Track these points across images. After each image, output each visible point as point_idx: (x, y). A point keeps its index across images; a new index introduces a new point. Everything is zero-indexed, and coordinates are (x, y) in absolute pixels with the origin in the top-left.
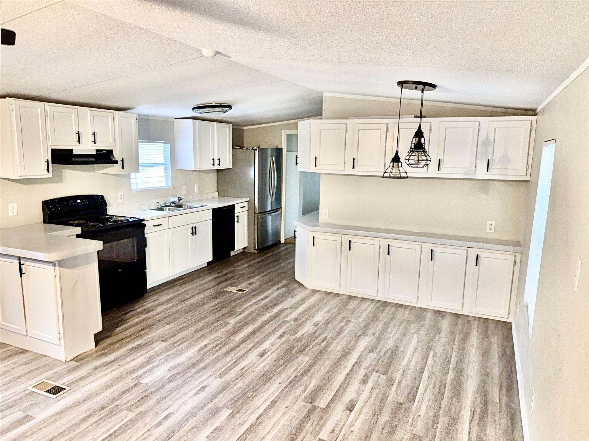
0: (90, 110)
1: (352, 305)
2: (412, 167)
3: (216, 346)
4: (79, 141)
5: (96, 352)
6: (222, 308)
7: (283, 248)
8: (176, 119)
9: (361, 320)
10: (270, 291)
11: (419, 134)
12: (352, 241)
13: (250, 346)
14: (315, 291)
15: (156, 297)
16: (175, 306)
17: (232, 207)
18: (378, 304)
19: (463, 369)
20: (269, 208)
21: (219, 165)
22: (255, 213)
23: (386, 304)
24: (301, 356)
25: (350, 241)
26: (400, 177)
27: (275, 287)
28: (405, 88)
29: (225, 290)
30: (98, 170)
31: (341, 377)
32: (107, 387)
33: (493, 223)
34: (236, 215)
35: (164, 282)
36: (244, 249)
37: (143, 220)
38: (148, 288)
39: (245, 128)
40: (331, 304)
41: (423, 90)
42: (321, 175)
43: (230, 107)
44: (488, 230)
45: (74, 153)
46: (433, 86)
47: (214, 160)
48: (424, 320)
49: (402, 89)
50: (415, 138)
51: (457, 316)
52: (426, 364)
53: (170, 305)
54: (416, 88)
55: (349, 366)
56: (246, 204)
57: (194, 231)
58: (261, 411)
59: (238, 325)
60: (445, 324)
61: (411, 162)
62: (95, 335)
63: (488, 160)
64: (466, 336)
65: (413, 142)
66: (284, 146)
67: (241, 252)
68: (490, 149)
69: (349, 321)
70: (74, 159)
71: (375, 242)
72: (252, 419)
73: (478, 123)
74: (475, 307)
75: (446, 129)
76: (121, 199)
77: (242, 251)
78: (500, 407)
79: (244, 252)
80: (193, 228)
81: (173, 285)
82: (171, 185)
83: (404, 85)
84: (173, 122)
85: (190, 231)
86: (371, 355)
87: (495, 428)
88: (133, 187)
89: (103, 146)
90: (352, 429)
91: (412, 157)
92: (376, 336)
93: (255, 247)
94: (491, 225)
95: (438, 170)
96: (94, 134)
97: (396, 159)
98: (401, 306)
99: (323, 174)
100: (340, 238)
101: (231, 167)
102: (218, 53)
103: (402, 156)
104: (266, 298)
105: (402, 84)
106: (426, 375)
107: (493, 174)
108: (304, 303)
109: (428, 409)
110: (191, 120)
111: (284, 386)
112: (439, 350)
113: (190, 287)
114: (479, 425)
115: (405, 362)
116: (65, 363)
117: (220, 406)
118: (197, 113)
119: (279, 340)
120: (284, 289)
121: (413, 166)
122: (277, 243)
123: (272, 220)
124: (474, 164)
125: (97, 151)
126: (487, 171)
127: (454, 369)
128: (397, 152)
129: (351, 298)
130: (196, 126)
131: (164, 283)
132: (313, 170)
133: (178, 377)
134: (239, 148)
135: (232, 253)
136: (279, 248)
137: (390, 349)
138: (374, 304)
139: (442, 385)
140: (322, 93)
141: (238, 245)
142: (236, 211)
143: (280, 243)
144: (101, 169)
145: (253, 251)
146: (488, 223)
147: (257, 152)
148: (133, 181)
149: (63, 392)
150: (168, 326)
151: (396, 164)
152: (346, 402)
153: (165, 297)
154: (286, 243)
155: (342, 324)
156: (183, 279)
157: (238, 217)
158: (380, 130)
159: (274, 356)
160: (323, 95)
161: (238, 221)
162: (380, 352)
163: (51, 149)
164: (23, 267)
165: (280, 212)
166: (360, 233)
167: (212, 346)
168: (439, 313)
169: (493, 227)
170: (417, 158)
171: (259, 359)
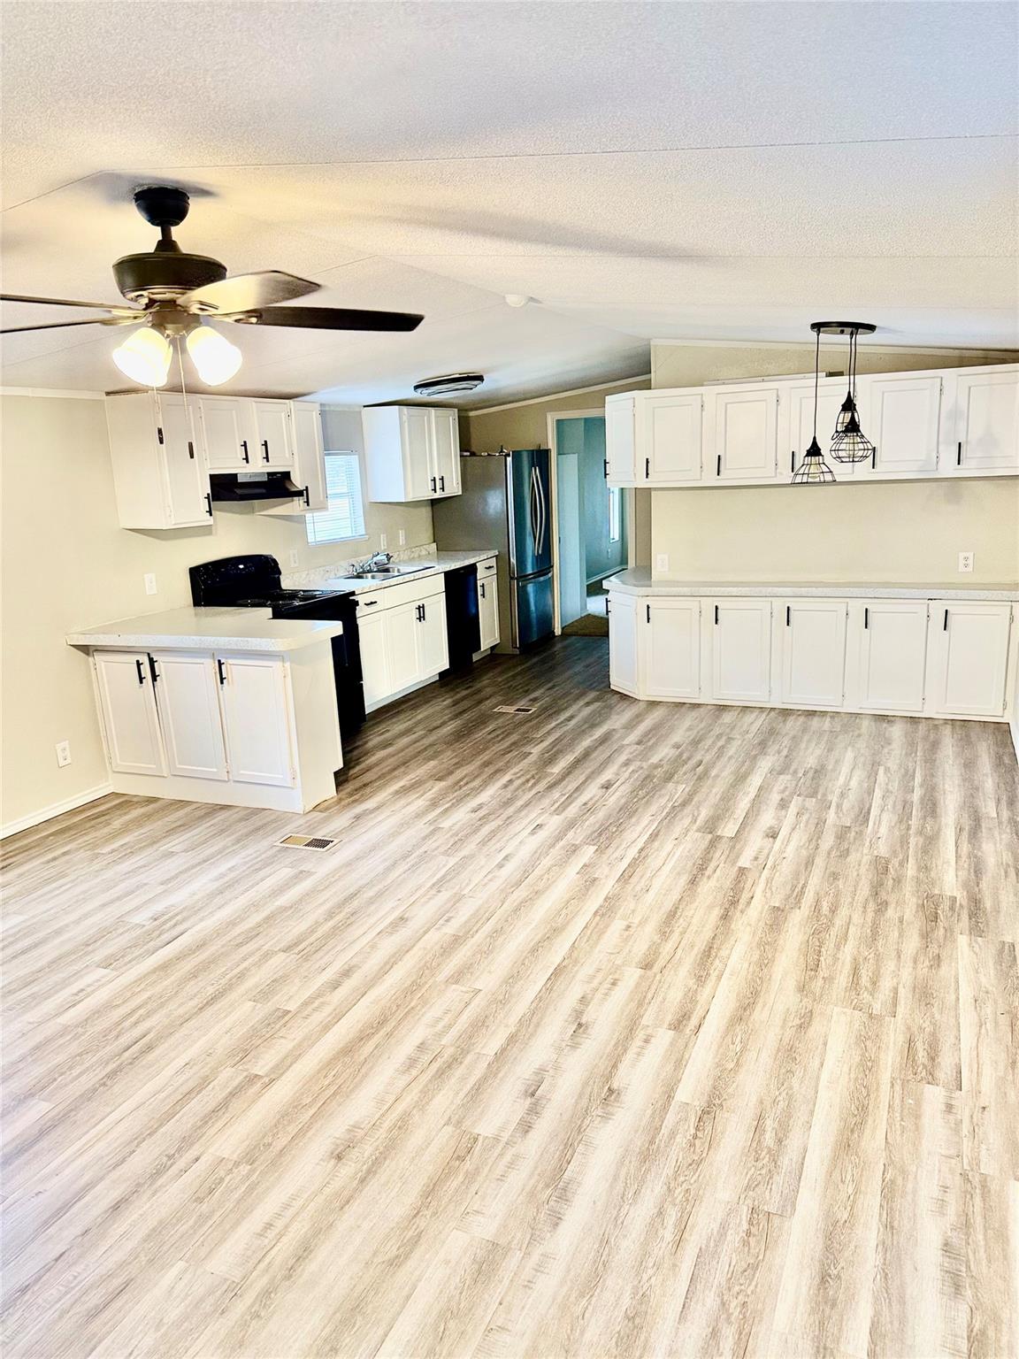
0: (256, 402)
1: (727, 718)
2: (842, 462)
3: (528, 781)
4: (247, 459)
5: (341, 800)
6: (507, 735)
7: (558, 646)
8: (365, 406)
9: (750, 736)
10: (575, 707)
11: (849, 405)
12: (719, 607)
13: (582, 778)
14: (653, 704)
15: (382, 728)
16: (422, 738)
17: (472, 569)
18: (773, 713)
19: (935, 784)
20: (529, 571)
21: (443, 489)
22: (512, 578)
23: (786, 713)
24: (670, 785)
25: (717, 608)
26: (824, 482)
27: (582, 703)
28: (823, 332)
29: (495, 710)
30: (259, 511)
31: (743, 804)
32: (394, 834)
33: (970, 555)
34: (479, 583)
35: (379, 706)
36: (492, 648)
37: (353, 593)
38: (367, 713)
39: (472, 414)
40: (689, 720)
41: (852, 334)
42: (653, 493)
43: (480, 378)
44: (961, 568)
45: (239, 481)
46: (871, 328)
47: (434, 480)
48: (859, 729)
49: (818, 335)
50: (842, 415)
51: (913, 720)
52: (875, 783)
53: (414, 736)
54: (842, 332)
55: (753, 792)
56: (493, 562)
57: (421, 613)
58: (640, 844)
59: (547, 755)
60: (897, 732)
61: (841, 454)
62: (336, 773)
63: (960, 444)
64: (935, 746)
65: (840, 421)
66: (552, 445)
67: (488, 655)
68: (962, 425)
69: (730, 739)
70: (239, 491)
71: (763, 604)
72: (632, 853)
73: (939, 380)
74: (946, 702)
75: (883, 393)
76: (295, 562)
77: (489, 652)
78: (1000, 823)
79: (495, 655)
80: (419, 608)
81: (400, 709)
82: (364, 533)
83: (822, 329)
84: (360, 412)
85: (415, 614)
86: (782, 777)
87: (995, 844)
88: (311, 539)
89: (276, 466)
90: (784, 855)
91: (843, 446)
92: (785, 752)
93: (514, 642)
94: (966, 559)
95: (873, 467)
96: (265, 444)
97: (814, 451)
98: (812, 713)
99: (656, 489)
100: (697, 603)
101: (460, 493)
102: (532, 299)
103: (825, 445)
104: (572, 717)
105: (818, 327)
106: (878, 793)
107: (969, 469)
108: (642, 721)
109: (891, 829)
110: (397, 407)
111: (660, 818)
112: (893, 764)
113: (430, 711)
114: (969, 842)
115: (842, 780)
116: (304, 814)
117: (577, 843)
118: (423, 395)
119: (625, 769)
120: (597, 705)
121: (844, 460)
122: (548, 635)
123: (536, 592)
124: (936, 452)
125: (269, 474)
126: (959, 464)
127: (921, 786)
128: (815, 438)
129: (722, 708)
130: (405, 418)
131: (384, 707)
132: (643, 483)
133: (492, 817)
134: (468, 454)
135: (476, 657)
136: (553, 645)
137: (811, 768)
138: (765, 713)
139: (906, 805)
140: (649, 340)
141: (485, 640)
142: (479, 576)
143: (554, 636)
144: (267, 509)
145: (510, 651)
146: (962, 555)
147: (509, 459)
148: (309, 527)
149: (331, 844)
150: (432, 763)
151: (814, 459)
152: (764, 829)
153: (397, 726)
154: (565, 635)
155: (720, 744)
156: (410, 700)
157: (483, 586)
158: (764, 403)
159: (626, 788)
160: (652, 343)
161: (483, 595)
162: (795, 772)
163: (211, 476)
164: (223, 667)
165: (550, 575)
166: (734, 591)
167: (520, 781)
168: (882, 718)
169: (970, 562)
170: (851, 447)
171: (606, 792)
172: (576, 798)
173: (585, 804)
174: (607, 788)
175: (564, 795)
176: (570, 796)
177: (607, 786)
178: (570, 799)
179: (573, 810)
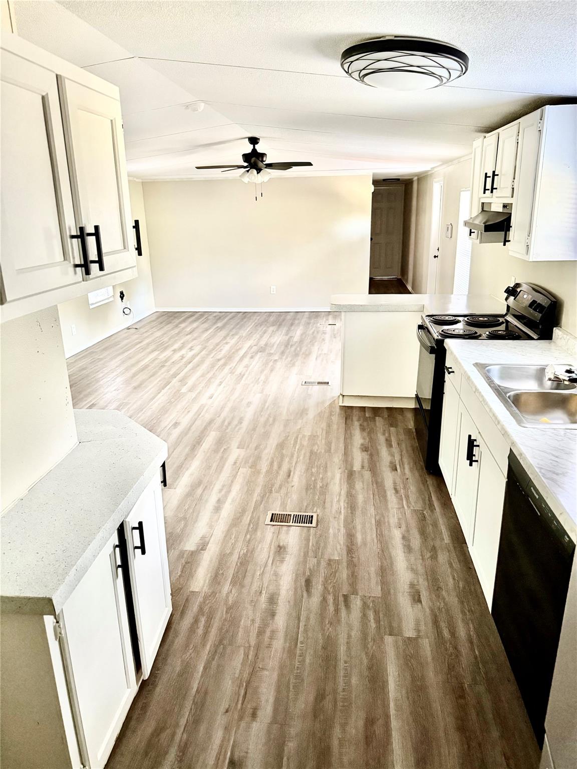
171: (177, 420)
172: (194, 415)
173: (189, 412)
174: (176, 423)
175: (202, 416)
176: (198, 416)
177: (176, 424)
178: (198, 413)
179: (195, 408)
